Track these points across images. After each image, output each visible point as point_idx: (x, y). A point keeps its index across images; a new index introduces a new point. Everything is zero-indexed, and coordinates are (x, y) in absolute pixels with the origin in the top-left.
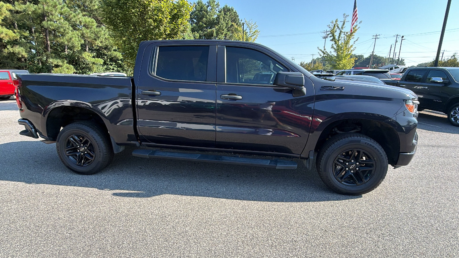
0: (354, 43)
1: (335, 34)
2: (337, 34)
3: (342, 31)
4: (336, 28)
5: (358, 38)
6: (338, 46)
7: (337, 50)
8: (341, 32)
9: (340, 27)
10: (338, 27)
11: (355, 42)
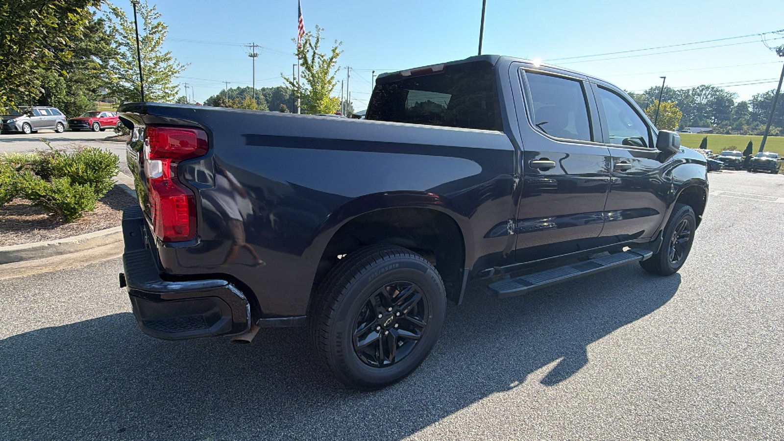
0: (335, 74)
1: (307, 56)
2: (309, 56)
3: (316, 51)
4: (308, 45)
5: (340, 67)
6: (313, 76)
7: (312, 83)
8: (315, 53)
9: (313, 45)
10: (310, 44)
11: (336, 72)
